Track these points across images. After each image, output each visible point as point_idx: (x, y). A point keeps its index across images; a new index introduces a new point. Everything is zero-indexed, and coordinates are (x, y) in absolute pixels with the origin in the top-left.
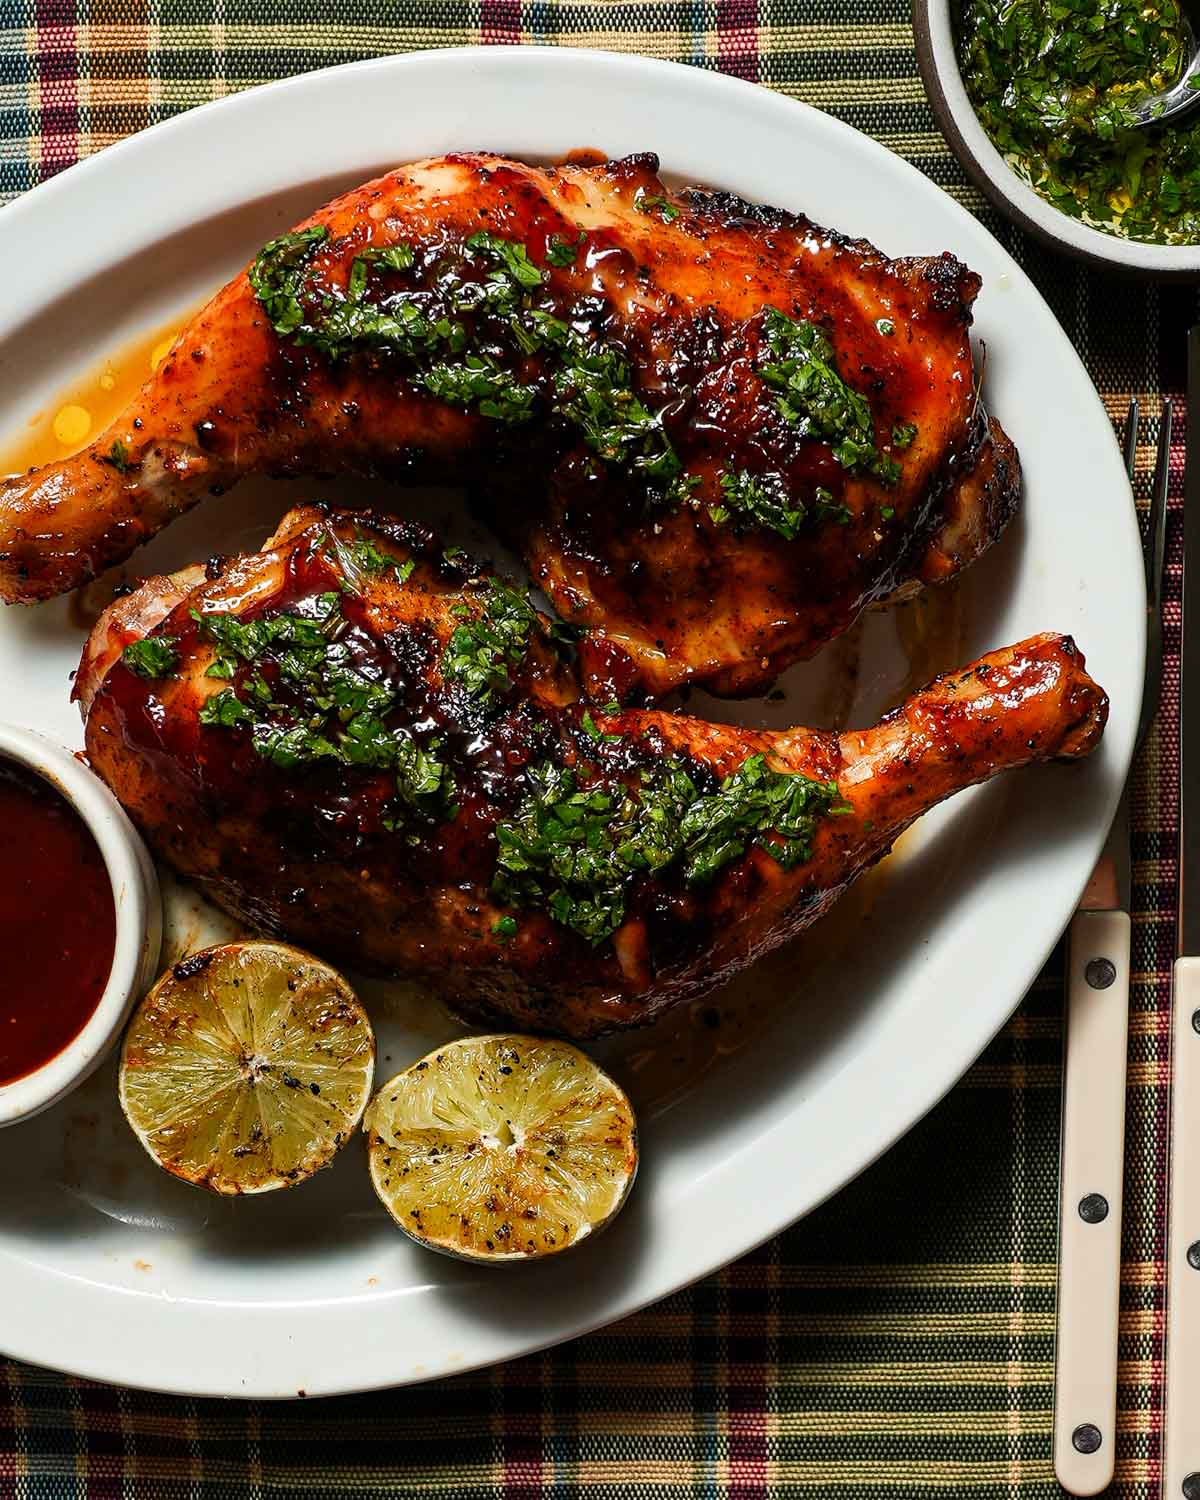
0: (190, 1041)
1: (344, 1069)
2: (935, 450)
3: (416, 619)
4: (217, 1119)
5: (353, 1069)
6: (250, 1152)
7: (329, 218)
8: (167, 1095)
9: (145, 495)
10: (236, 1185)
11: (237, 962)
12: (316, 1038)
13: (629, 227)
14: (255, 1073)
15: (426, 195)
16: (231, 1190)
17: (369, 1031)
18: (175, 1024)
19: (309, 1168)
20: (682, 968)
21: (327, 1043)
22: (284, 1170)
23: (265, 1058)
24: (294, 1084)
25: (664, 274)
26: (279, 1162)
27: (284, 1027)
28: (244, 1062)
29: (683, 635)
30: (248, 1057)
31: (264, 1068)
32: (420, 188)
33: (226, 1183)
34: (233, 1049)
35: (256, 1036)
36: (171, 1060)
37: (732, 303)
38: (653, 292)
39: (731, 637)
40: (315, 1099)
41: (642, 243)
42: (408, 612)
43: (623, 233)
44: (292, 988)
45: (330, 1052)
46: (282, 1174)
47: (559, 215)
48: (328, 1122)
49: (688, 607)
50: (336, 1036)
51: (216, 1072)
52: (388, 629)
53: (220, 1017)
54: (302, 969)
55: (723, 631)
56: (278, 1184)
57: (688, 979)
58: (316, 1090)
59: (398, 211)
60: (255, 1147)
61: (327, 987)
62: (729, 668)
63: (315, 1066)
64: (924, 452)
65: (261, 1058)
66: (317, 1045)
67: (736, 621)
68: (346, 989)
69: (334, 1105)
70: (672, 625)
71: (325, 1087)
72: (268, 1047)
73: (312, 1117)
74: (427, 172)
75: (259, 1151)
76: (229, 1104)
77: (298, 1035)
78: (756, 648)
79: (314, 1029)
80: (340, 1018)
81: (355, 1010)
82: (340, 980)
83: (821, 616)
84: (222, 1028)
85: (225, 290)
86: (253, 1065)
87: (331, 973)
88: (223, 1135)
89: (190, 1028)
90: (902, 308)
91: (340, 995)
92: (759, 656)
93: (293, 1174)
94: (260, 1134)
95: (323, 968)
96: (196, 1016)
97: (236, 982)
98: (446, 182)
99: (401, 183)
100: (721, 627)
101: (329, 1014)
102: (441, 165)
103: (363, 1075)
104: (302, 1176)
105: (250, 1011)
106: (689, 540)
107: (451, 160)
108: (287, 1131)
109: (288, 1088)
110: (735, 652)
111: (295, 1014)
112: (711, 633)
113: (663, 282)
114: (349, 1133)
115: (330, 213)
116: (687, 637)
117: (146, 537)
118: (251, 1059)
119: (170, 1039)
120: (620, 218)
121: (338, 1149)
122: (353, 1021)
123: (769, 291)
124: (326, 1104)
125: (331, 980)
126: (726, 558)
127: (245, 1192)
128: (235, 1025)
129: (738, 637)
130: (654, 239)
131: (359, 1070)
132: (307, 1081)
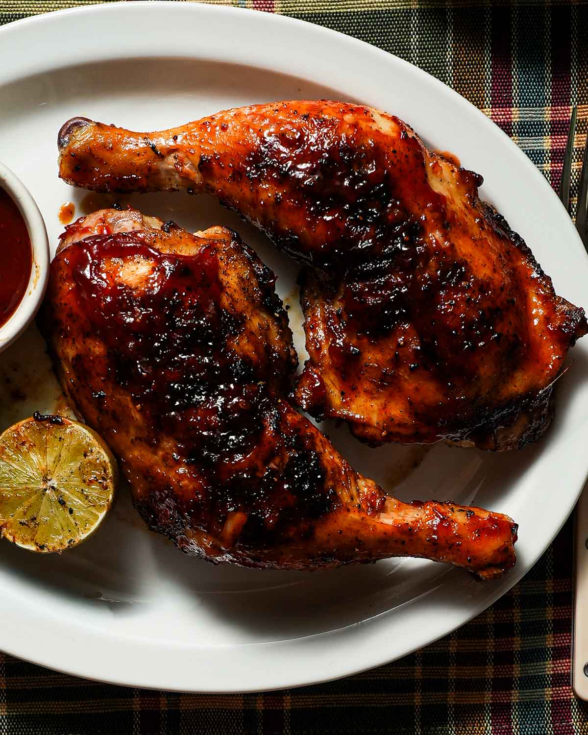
0: (26, 455)
1: (90, 509)
2: (521, 391)
3: (241, 313)
4: (20, 501)
5: (94, 511)
6: (27, 525)
7: (325, 107)
8: (3, 476)
9: (157, 172)
10: (14, 538)
11: (66, 429)
12: (83, 486)
13: (453, 202)
14: (48, 488)
15: (374, 127)
16: (10, 538)
17: (111, 497)
18: (23, 444)
19: (51, 548)
20: (249, 549)
21: (87, 491)
22: (39, 543)
23: (56, 483)
24: (62, 503)
25: (455, 233)
26: (39, 538)
27: (72, 472)
28: (46, 480)
29: (356, 397)
30: (49, 478)
31: (53, 488)
32: (374, 121)
33: (10, 534)
34: (43, 471)
35: (57, 470)
36: (14, 460)
37: (476, 266)
38: (446, 237)
39: (378, 412)
40: (69, 515)
41: (454, 213)
42: (240, 307)
43: (448, 203)
44: (85, 455)
45: (87, 497)
46: (37, 544)
47: (426, 176)
48: (70, 531)
49: (367, 386)
50: (94, 491)
51: (31, 477)
52: (226, 308)
53: (45, 452)
54: (94, 449)
55: (376, 407)
56: (33, 548)
57: (248, 556)
58: (71, 512)
59: (358, 125)
60: (31, 523)
61: (101, 463)
62: (366, 425)
63: (77, 500)
64: (516, 388)
65: (54, 482)
66: (82, 490)
67: (384, 407)
68: (110, 471)
69: (76, 524)
70: (354, 389)
71: (77, 513)
72: (60, 479)
73: (64, 524)
74: (380, 117)
75: (31, 526)
76: (29, 496)
77: (76, 481)
78: (385, 424)
79: (84, 481)
80: (100, 483)
81: (109, 483)
82: (109, 464)
83: (425, 430)
84: (43, 458)
85: (256, 106)
86: (49, 483)
87: (107, 459)
88: (20, 510)
89: (29, 449)
90: (547, 320)
91: (105, 471)
92: (384, 429)
93: (42, 547)
94: (35, 519)
95: (105, 454)
96: (35, 445)
97: (60, 438)
98: (386, 127)
99: (366, 113)
100: (375, 405)
101: (95, 478)
102: (388, 118)
103: (97, 517)
104: (46, 551)
105: (60, 456)
106: (389, 357)
107: (395, 119)
108: (49, 525)
109: (59, 504)
110: (375, 419)
111: (80, 469)
112: (369, 404)
113: (452, 236)
114: (77, 542)
115: (326, 105)
116: (357, 398)
117: (143, 190)
118: (50, 480)
119: (17, 449)
120: (451, 195)
121: (69, 546)
122: (106, 488)
123: (495, 272)
124: (73, 521)
125: (105, 462)
126: (399, 374)
127: (16, 543)
128: (50, 459)
129: (380, 414)
130: (459, 215)
131: (97, 513)
132: (68, 504)
